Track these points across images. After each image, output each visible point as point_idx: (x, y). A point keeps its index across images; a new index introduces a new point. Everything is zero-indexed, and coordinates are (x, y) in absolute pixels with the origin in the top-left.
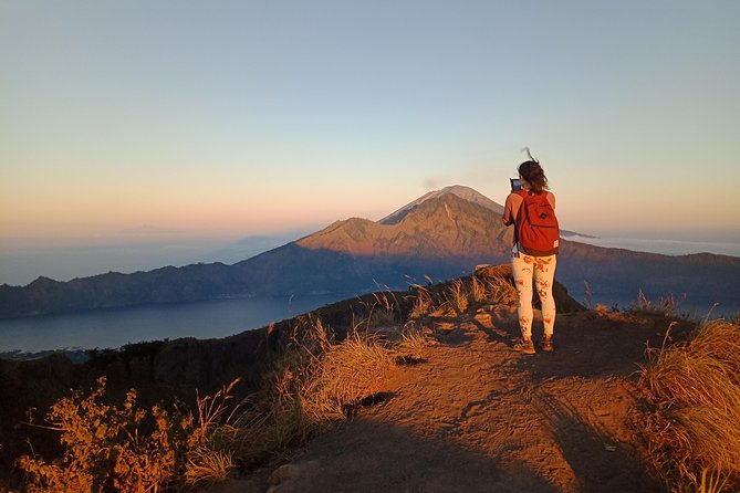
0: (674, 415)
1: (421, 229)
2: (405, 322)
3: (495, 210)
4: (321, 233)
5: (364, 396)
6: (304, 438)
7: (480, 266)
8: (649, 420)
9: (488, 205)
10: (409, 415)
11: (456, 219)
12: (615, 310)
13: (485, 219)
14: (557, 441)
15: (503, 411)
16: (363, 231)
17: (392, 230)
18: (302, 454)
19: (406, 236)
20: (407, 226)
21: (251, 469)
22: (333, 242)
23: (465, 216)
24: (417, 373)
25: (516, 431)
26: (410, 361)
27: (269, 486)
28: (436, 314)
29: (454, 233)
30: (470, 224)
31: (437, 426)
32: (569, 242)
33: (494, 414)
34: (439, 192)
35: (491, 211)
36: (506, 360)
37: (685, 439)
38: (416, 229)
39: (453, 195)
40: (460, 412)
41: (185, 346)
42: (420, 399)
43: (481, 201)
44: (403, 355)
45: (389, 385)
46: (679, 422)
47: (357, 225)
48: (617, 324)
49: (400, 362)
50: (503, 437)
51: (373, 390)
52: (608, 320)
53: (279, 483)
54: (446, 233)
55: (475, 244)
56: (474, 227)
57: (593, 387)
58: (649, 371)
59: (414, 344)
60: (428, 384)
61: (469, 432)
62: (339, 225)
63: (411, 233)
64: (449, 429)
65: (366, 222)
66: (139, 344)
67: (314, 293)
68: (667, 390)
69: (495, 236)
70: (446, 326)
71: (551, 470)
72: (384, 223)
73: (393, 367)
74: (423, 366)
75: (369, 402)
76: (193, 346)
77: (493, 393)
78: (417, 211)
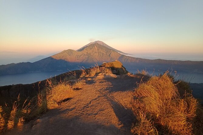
0: (141, 100)
1: (88, 53)
2: (78, 78)
3: (108, 48)
4: (60, 53)
5: (63, 99)
6: (45, 111)
7: (104, 63)
8: (136, 101)
9: (106, 46)
10: (75, 104)
11: (98, 50)
12: (132, 74)
13: (106, 50)
14: (113, 108)
15: (100, 101)
16: (72, 53)
17: (80, 53)
18: (44, 116)
19: (84, 54)
20: (85, 52)
21: (29, 121)
22: (63, 56)
23: (100, 49)
24: (79, 92)
25: (103, 106)
26: (77, 89)
27: (33, 125)
28: (87, 76)
29: (97, 54)
30: (102, 52)
31: (82, 106)
32: (127, 56)
33: (98, 102)
34: (94, 43)
35: (107, 48)
36: (103, 88)
37: (143, 105)
38: (87, 53)
39: (97, 43)
40: (89, 102)
41: (19, 86)
42: (79, 99)
43: (105, 45)
44: (75, 87)
45: (71, 96)
46: (142, 102)
47: (70, 51)
48: (132, 78)
49: (74, 89)
50: (99, 108)
51: (66, 97)
52: (131, 77)
53: (36, 124)
54: (95, 54)
55: (103, 57)
56: (103, 52)
57: (124, 93)
58: (137, 89)
59: (79, 84)
60: (81, 95)
61: (91, 107)
62: (65, 51)
63: (86, 54)
64: (85, 106)
65: (73, 50)
66: (4, 86)
67: (58, 70)
68: (141, 94)
69: (108, 55)
70: (89, 79)
71: (110, 115)
72: (78, 51)
73: (72, 91)
74: (81, 90)
75: (65, 101)
76: (22, 86)
77: (99, 97)
78: (88, 47)
